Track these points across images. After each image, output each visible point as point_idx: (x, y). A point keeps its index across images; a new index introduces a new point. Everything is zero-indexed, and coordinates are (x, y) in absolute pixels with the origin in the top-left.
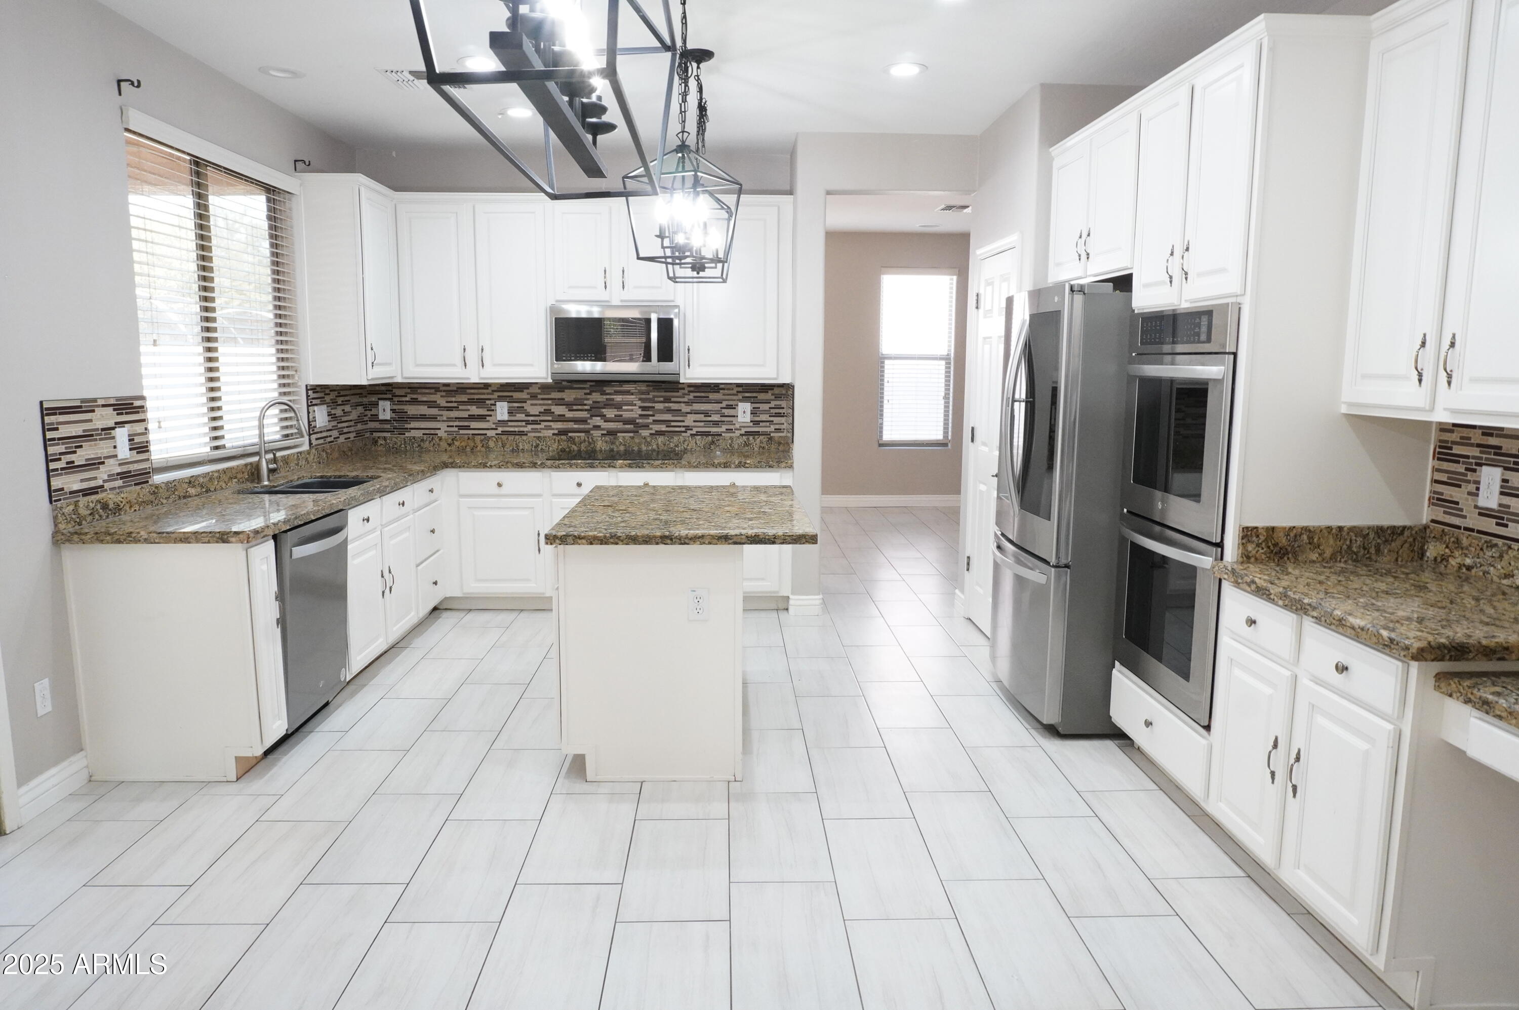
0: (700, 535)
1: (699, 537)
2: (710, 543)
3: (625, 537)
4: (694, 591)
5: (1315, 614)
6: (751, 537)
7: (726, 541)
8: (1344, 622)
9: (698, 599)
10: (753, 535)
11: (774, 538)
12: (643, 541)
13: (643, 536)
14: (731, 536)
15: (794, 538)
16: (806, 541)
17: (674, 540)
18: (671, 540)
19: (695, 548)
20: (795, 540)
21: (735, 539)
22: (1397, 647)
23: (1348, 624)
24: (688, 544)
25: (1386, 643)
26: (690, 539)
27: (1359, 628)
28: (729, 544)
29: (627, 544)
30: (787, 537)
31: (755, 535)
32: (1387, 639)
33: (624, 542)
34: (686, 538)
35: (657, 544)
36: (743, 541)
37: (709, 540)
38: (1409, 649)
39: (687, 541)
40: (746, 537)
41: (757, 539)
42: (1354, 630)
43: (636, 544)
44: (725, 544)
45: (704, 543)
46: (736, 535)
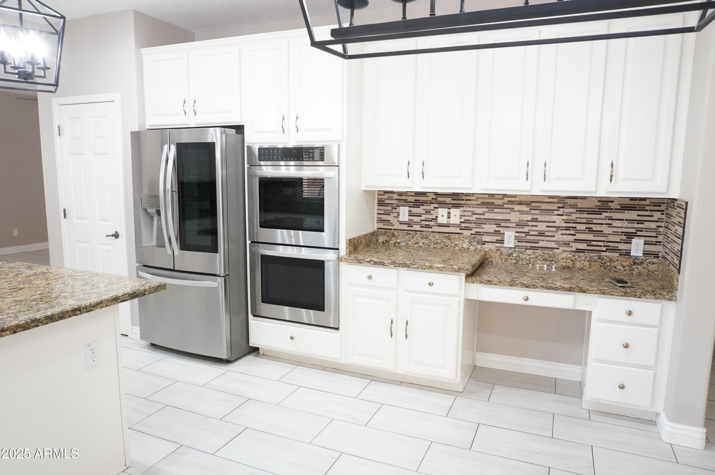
0: (100, 301)
1: (99, 303)
2: (107, 306)
3: (44, 318)
4: (90, 345)
5: (415, 267)
6: (132, 294)
7: (116, 301)
8: (432, 267)
9: (93, 351)
10: (132, 292)
11: (145, 291)
12: (59, 317)
13: (58, 314)
14: (120, 297)
15: (155, 288)
16: (162, 289)
17: (82, 311)
18: (80, 310)
19: (97, 312)
20: (156, 290)
21: (122, 298)
22: (463, 270)
23: (435, 267)
24: (92, 311)
25: (457, 270)
26: (93, 306)
27: (441, 267)
28: (119, 303)
29: (46, 324)
30: (151, 289)
31: (134, 292)
32: (457, 268)
33: (44, 323)
34: (90, 307)
35: (70, 317)
36: (127, 298)
37: (106, 304)
38: (469, 270)
39: (91, 308)
40: (129, 295)
41: (135, 295)
42: (439, 269)
43: (54, 322)
44: (116, 304)
45: (103, 307)
46: (122, 295)
